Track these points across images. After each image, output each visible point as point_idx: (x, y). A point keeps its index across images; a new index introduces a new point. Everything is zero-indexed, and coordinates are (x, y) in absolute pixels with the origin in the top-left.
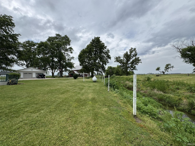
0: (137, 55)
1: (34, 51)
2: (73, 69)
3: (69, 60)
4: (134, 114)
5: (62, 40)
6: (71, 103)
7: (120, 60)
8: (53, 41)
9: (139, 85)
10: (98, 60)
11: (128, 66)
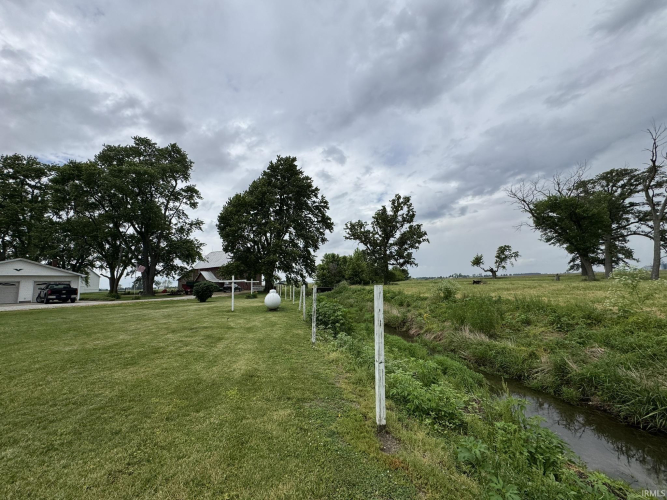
0: (415, 219)
1: (37, 197)
2: (198, 265)
3: (181, 230)
4: (380, 420)
5: (158, 160)
6: (154, 400)
7: (363, 233)
8: (121, 162)
9: (420, 315)
10: (290, 233)
11: (388, 252)
